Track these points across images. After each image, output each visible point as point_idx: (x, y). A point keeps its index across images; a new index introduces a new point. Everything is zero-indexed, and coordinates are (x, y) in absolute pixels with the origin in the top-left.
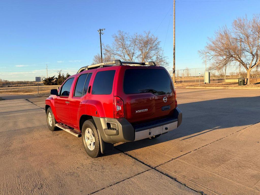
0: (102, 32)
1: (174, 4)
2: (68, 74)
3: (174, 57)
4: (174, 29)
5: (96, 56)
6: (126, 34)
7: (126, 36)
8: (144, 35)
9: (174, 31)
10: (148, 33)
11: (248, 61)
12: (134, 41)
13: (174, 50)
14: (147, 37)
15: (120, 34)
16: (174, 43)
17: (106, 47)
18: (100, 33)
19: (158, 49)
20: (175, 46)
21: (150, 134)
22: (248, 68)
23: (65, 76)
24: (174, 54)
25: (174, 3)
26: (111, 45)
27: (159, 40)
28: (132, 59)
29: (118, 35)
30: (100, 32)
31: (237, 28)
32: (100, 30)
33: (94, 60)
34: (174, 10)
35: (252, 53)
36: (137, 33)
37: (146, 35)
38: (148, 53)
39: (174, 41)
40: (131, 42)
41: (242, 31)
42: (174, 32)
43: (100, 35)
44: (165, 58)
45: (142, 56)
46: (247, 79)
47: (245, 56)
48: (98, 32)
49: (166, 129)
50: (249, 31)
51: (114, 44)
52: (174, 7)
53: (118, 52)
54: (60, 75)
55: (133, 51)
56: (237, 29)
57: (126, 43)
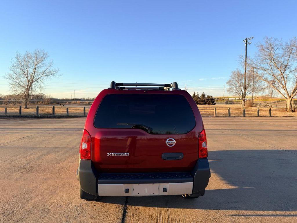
0: (248, 41)
2: (204, 93)
6: (277, 40)
15: (267, 42)
18: (247, 43)
21: (127, 191)
23: (200, 95)
28: (283, 74)
29: (264, 44)
30: (247, 42)
32: (247, 39)
36: (295, 38)
40: (284, 51)
43: (246, 45)
48: (244, 42)
49: (165, 190)
54: (195, 94)
55: (286, 63)
57: (276, 53)
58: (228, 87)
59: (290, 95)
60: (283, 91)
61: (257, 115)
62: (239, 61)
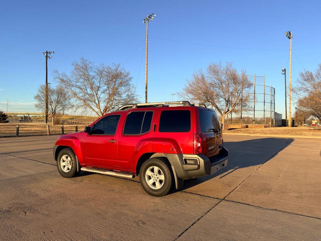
0: (49, 55)
1: (147, 39)
3: (146, 96)
4: (146, 65)
5: (43, 85)
6: (91, 63)
7: (91, 65)
8: (113, 68)
9: (146, 67)
10: (117, 66)
11: (223, 107)
12: (100, 73)
13: (146, 88)
14: (116, 70)
15: (83, 63)
16: (146, 80)
17: (61, 76)
18: (47, 57)
19: (130, 85)
20: (147, 84)
22: (223, 114)
24: (146, 93)
25: (147, 37)
26: (69, 74)
27: (131, 76)
28: (97, 94)
29: (79, 63)
30: (47, 55)
31: (212, 73)
32: (47, 53)
33: (40, 91)
34: (147, 45)
35: (225, 99)
36: (103, 64)
37: (115, 67)
38: (117, 89)
39: (146, 79)
41: (216, 76)
42: (146, 69)
43: (47, 59)
44: (138, 97)
45: (108, 92)
46: (222, 125)
47: (219, 102)
48: (44, 54)
50: (223, 78)
51: (72, 73)
52: (147, 42)
53: (78, 84)
55: (98, 84)
56: (211, 75)
58: (37, 102)
59: (102, 113)
60: (97, 110)
61: (61, 133)
62: (53, 76)
